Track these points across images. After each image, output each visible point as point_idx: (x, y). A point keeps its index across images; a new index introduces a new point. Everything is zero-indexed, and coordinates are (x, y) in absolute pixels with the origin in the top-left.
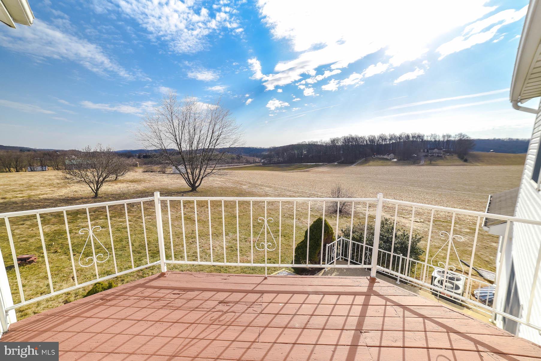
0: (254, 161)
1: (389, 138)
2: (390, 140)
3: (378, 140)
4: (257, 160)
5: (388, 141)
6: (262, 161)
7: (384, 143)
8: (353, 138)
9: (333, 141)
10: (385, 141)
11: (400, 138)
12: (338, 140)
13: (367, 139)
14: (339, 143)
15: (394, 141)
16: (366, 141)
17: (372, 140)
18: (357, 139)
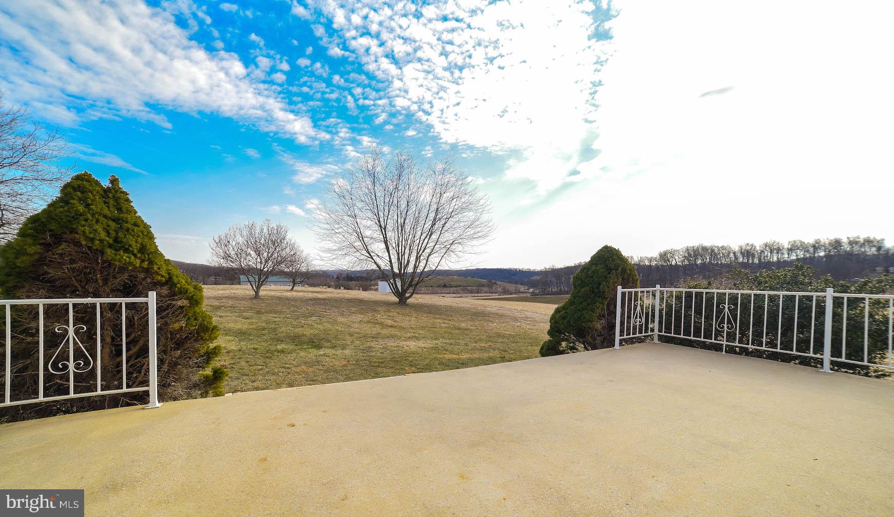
0: (516, 290)
1: (786, 246)
2: (790, 250)
3: (762, 251)
4: (522, 288)
5: (785, 252)
6: (531, 290)
7: (775, 259)
8: (705, 249)
9: (664, 256)
10: (778, 253)
11: (816, 246)
12: (673, 253)
13: (736, 249)
14: (676, 258)
15: (801, 254)
16: (734, 253)
17: (748, 253)
18: (713, 251)
